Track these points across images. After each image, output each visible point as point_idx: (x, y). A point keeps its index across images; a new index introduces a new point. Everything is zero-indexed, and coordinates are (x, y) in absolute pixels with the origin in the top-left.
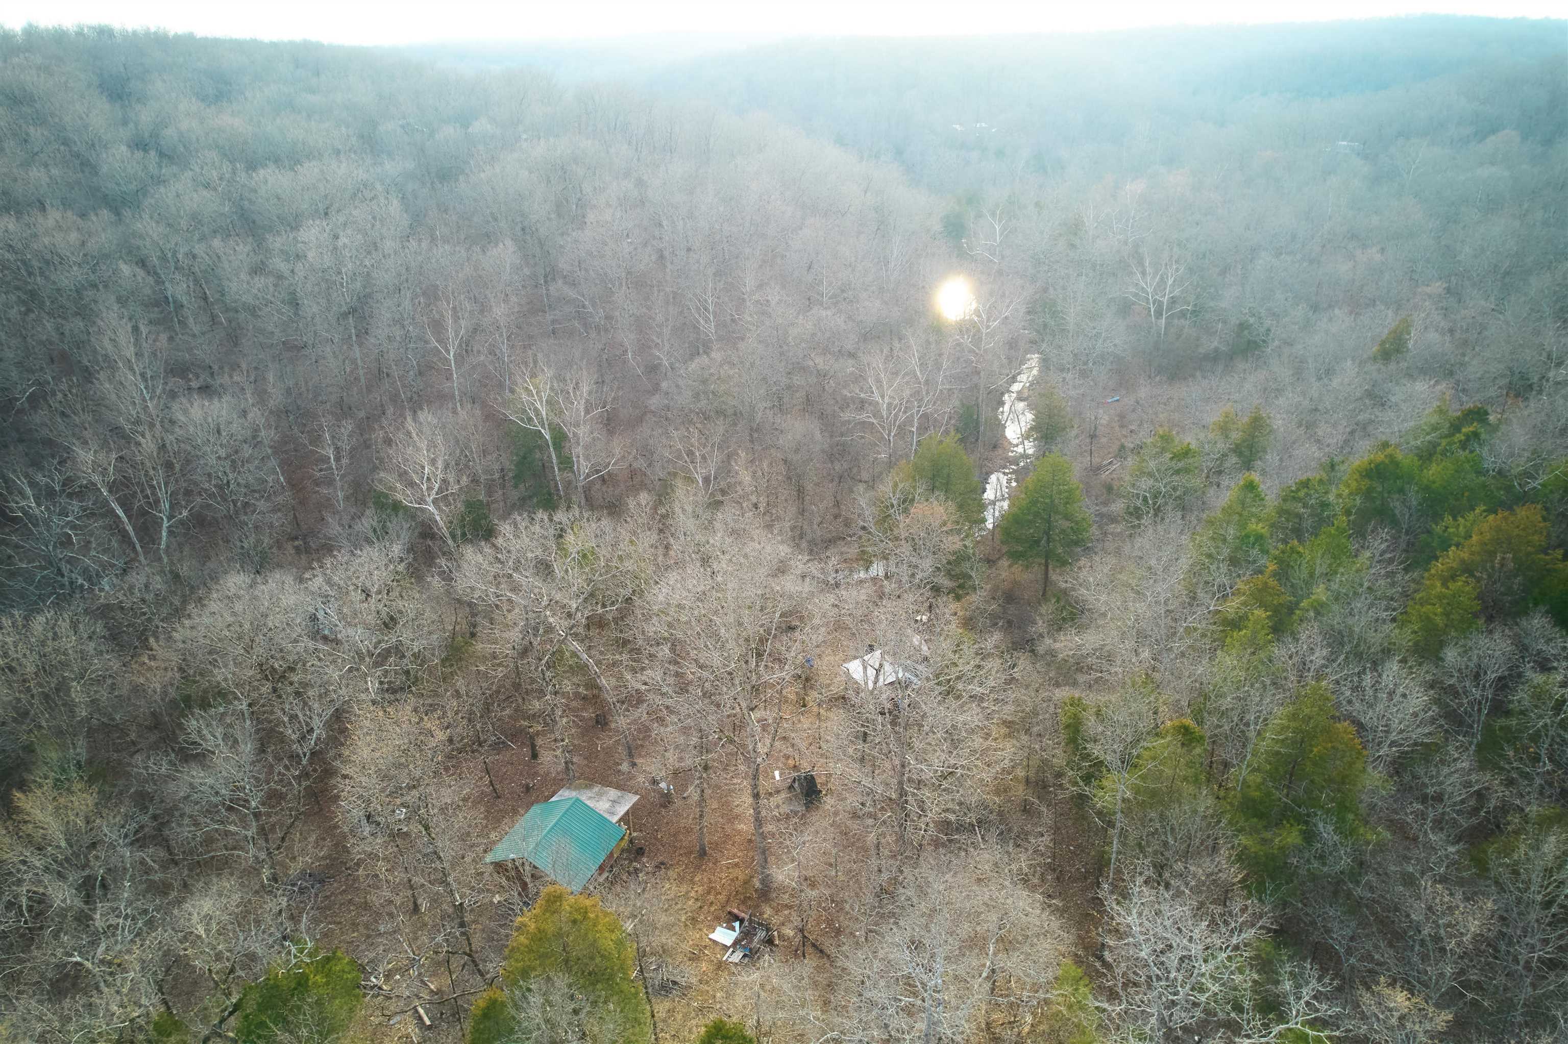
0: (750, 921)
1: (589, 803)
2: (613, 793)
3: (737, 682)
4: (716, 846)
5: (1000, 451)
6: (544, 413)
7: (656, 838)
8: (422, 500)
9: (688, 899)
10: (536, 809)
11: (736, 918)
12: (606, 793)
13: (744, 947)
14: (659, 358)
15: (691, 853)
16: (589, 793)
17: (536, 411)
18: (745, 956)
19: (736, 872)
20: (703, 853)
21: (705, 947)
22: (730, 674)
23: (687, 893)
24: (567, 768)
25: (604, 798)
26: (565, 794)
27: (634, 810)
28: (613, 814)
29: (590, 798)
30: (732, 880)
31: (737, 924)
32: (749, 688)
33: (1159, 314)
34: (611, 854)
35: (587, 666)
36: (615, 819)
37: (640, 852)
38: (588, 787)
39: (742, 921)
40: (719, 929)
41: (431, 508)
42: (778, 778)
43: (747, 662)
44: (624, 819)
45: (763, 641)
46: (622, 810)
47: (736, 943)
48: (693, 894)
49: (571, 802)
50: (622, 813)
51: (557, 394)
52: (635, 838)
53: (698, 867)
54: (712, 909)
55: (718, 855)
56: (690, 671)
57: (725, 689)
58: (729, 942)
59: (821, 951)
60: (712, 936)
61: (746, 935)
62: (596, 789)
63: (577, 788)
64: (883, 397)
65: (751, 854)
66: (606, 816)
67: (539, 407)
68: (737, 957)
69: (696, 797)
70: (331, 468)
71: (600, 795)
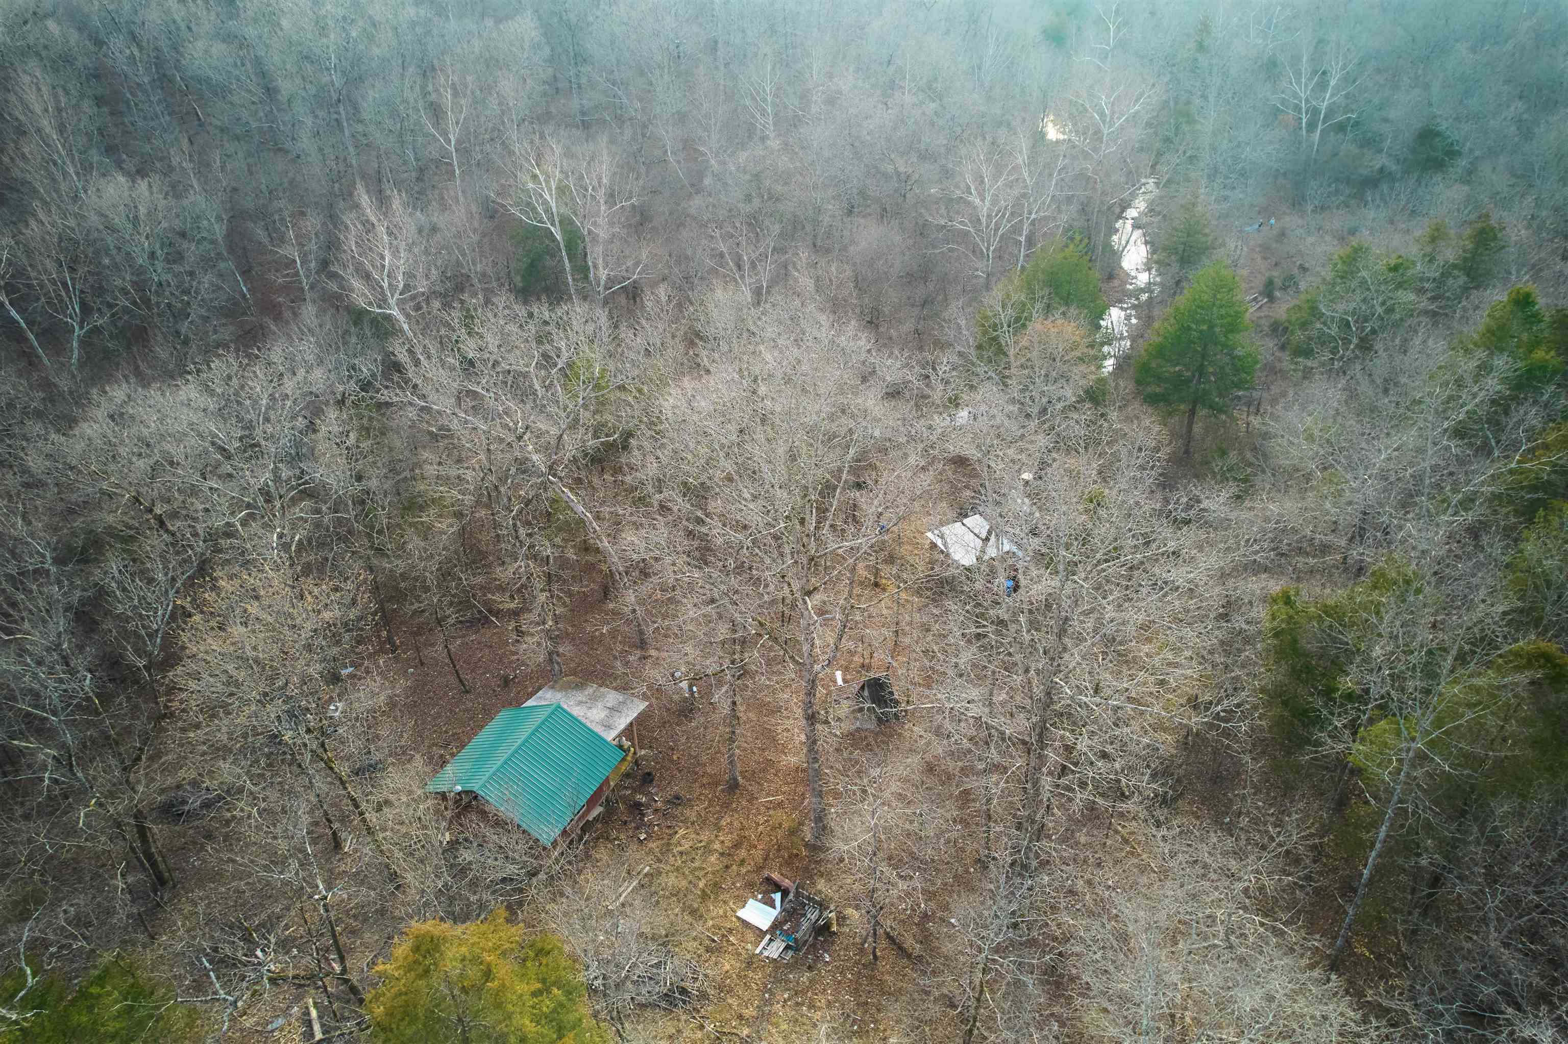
0: (797, 894)
1: (577, 711)
2: (612, 697)
3: (787, 550)
4: (752, 776)
5: (1116, 283)
6: (553, 205)
7: (672, 761)
8: (383, 302)
9: (711, 852)
10: (503, 717)
11: (777, 887)
12: (603, 696)
13: (787, 934)
14: (705, 154)
15: (717, 784)
16: (580, 696)
17: (545, 202)
18: (787, 948)
19: (779, 815)
20: (733, 786)
21: (730, 931)
22: (776, 538)
23: (710, 842)
24: (551, 661)
25: (600, 705)
26: (546, 698)
27: (641, 720)
28: (609, 727)
29: (580, 703)
30: (773, 828)
31: (777, 897)
32: (805, 561)
33: (1311, 126)
34: (607, 780)
35: (583, 522)
36: (610, 736)
37: (648, 779)
38: (580, 686)
39: (785, 893)
40: (751, 902)
41: (395, 312)
42: (840, 682)
43: (802, 522)
44: (628, 732)
45: (828, 489)
46: (622, 723)
47: (776, 926)
48: (717, 846)
49: (550, 710)
50: (622, 727)
51: (567, 177)
52: (643, 758)
53: (726, 806)
54: (744, 870)
55: (754, 788)
56: (717, 532)
57: (768, 561)
58: (765, 925)
59: (900, 948)
60: (742, 913)
61: (791, 914)
62: (590, 690)
63: (566, 688)
64: (983, 200)
65: (801, 789)
66: (598, 729)
67: (548, 197)
68: (775, 950)
69: (725, 708)
70: (297, 274)
71: (594, 698)
